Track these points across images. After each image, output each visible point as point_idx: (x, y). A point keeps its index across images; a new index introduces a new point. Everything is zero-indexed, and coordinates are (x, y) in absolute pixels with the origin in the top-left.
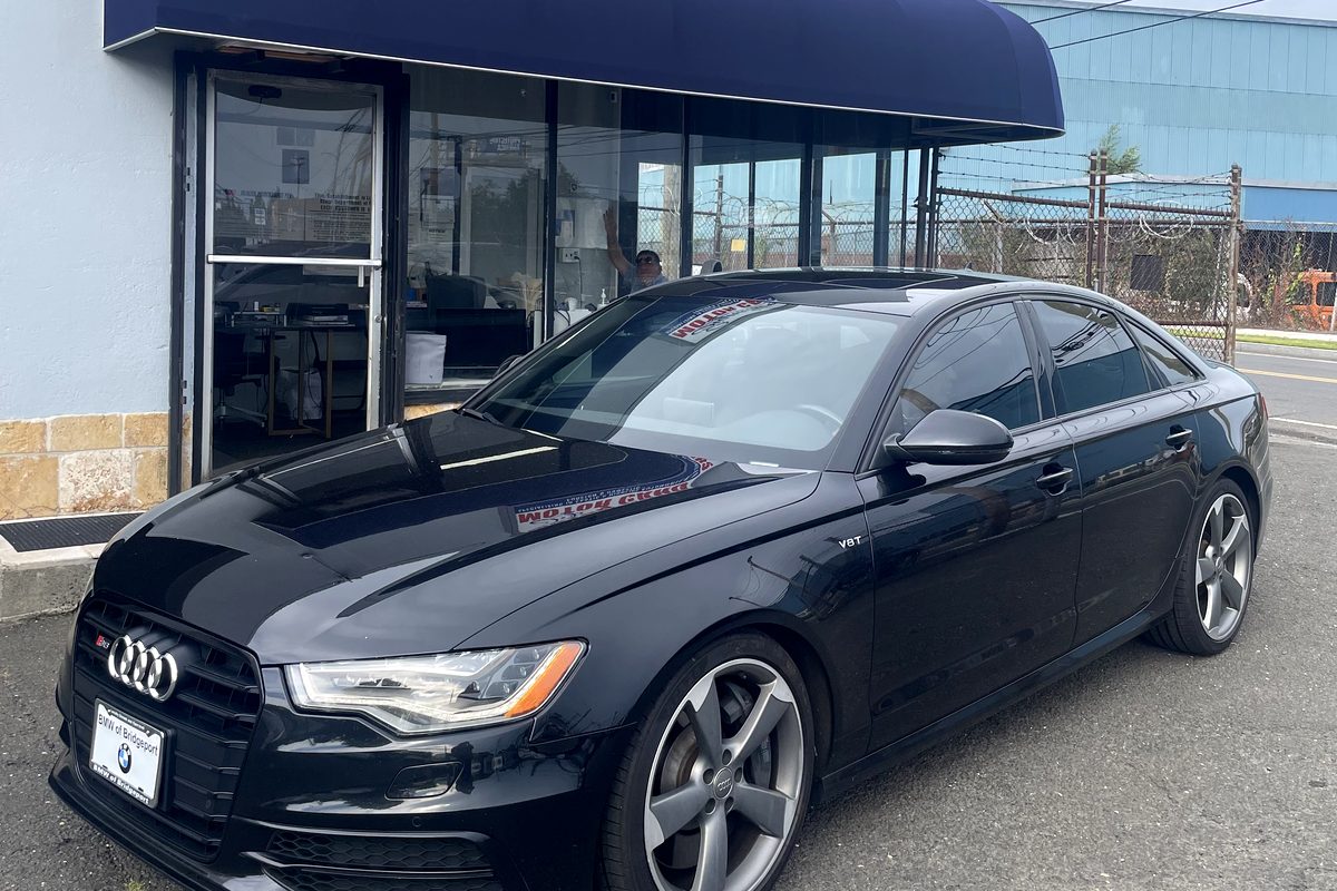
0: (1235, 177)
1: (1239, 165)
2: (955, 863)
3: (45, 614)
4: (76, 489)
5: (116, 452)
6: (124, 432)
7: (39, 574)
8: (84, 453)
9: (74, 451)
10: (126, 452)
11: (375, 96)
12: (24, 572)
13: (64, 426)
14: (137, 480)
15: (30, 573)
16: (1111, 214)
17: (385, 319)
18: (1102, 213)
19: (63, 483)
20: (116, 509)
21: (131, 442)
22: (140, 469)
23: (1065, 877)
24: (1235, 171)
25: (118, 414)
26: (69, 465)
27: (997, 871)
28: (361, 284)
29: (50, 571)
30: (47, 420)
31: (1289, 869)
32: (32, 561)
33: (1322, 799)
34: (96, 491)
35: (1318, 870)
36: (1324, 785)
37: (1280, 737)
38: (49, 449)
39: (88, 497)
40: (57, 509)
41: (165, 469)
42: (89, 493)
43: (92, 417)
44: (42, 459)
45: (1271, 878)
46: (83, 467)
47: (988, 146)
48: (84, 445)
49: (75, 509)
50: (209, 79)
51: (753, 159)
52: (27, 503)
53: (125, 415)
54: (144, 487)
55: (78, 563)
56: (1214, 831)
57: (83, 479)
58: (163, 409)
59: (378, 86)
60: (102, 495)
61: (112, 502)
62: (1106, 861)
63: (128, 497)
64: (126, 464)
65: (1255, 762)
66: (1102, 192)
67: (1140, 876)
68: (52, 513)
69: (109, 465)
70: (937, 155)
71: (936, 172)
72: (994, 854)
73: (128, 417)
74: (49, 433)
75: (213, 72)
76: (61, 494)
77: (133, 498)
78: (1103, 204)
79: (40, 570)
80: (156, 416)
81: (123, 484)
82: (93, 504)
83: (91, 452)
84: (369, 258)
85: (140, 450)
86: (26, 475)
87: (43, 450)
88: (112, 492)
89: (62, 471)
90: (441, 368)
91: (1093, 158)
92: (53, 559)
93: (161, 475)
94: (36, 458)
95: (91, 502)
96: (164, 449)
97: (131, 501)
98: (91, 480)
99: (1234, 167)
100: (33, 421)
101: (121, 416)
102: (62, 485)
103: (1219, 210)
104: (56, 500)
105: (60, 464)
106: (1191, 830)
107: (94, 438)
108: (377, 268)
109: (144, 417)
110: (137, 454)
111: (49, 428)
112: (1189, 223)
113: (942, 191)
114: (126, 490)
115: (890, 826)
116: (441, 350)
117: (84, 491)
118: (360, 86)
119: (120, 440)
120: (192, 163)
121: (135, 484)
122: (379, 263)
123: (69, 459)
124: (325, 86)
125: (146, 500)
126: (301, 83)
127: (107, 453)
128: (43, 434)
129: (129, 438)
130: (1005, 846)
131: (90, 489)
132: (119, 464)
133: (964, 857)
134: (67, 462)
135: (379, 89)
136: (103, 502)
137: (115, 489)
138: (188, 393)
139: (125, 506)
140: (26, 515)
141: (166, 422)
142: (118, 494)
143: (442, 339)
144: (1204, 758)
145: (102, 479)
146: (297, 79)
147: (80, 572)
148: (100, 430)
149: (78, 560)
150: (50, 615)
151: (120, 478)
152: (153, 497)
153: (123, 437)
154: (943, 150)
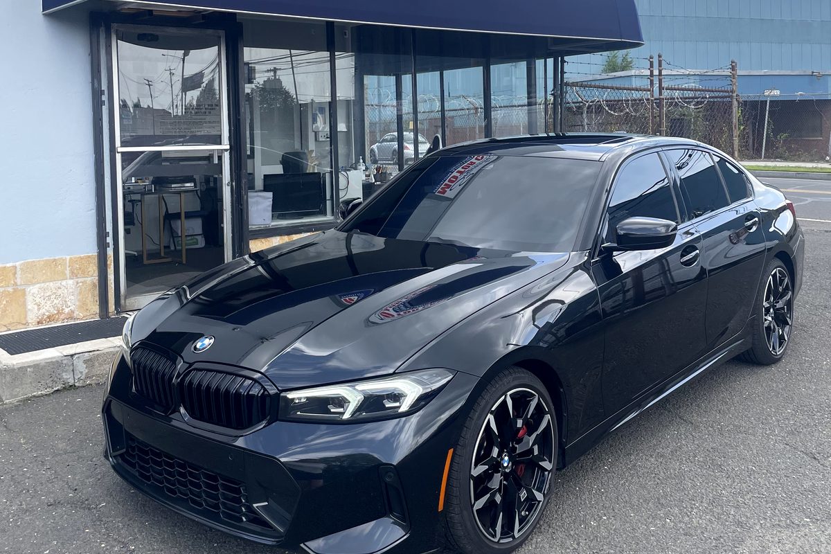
0: (733, 68)
1: (736, 61)
3: (34, 396)
4: (39, 309)
5: (64, 283)
6: (68, 269)
7: (29, 369)
8: (43, 284)
9: (35, 284)
10: (71, 282)
11: (220, 37)
12: (19, 369)
13: (29, 267)
14: (79, 300)
15: (23, 369)
16: (666, 94)
17: (234, 184)
18: (660, 93)
19: (30, 306)
20: (66, 320)
21: (74, 275)
22: (80, 293)
24: (734, 64)
25: (64, 257)
26: (33, 293)
28: (216, 161)
29: (36, 367)
30: (18, 264)
32: (24, 361)
34: (52, 310)
38: (19, 283)
39: (47, 314)
40: (27, 324)
41: (97, 292)
42: (48, 311)
43: (46, 260)
44: (15, 290)
46: (42, 294)
47: (592, 55)
48: (42, 279)
49: (38, 323)
50: (112, 30)
51: (441, 69)
52: (6, 321)
53: (68, 257)
54: (83, 306)
55: (54, 360)
57: (43, 302)
58: (93, 251)
59: (220, 31)
60: (56, 312)
61: (62, 317)
63: (73, 312)
64: (71, 290)
66: (660, 81)
68: (23, 326)
69: (60, 292)
70: (563, 62)
71: (563, 72)
73: (71, 258)
74: (19, 272)
75: (114, 26)
76: (29, 313)
77: (76, 313)
78: (661, 88)
79: (29, 367)
80: (89, 257)
81: (69, 304)
83: (48, 284)
84: (221, 144)
85: (80, 280)
86: (4, 302)
87: (15, 284)
88: (63, 309)
89: (29, 298)
90: (270, 213)
91: (651, 60)
92: (38, 358)
93: (94, 296)
94: (10, 289)
95: (49, 317)
96: (95, 279)
97: (75, 315)
98: (49, 302)
99: (732, 62)
100: (8, 265)
101: (66, 259)
102: (29, 307)
103: (723, 89)
104: (26, 318)
105: (27, 293)
107: (49, 274)
108: (226, 150)
109: (81, 258)
110: (77, 283)
111: (18, 269)
112: (706, 98)
113: (567, 84)
114: (72, 308)
116: (269, 202)
117: (44, 310)
118: (210, 31)
119: (66, 274)
120: (104, 87)
121: (77, 303)
122: (228, 147)
123: (34, 289)
124: (187, 32)
125: (85, 313)
126: (172, 31)
127: (58, 284)
128: (15, 273)
129: (72, 273)
131: (48, 308)
132: (66, 291)
134: (32, 292)
135: (222, 33)
136: (57, 317)
137: (64, 307)
138: (110, 240)
139: (72, 318)
140: (6, 329)
141: (96, 261)
142: (67, 310)
143: (270, 195)
145: (56, 301)
146: (170, 28)
147: (56, 365)
148: (53, 269)
149: (54, 358)
150: (38, 397)
151: (67, 300)
152: (89, 312)
153: (68, 272)
154: (566, 58)
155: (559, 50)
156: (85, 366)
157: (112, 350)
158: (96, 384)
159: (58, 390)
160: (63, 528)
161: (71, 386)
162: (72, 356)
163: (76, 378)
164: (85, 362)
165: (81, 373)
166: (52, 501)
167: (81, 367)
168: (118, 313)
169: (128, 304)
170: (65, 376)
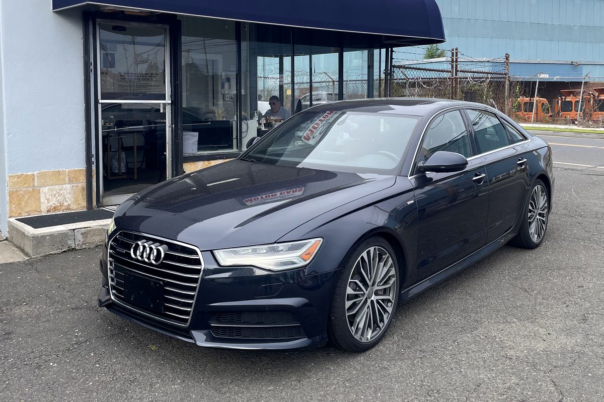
0: (507, 58)
1: (509, 54)
2: (460, 320)
3: (50, 254)
4: (48, 203)
5: (64, 186)
6: (67, 177)
7: (47, 237)
8: (51, 187)
9: (46, 186)
10: (68, 186)
11: (166, 29)
12: (41, 237)
13: (42, 176)
14: (74, 198)
15: (43, 237)
16: (460, 75)
17: (173, 126)
18: (456, 75)
19: (43, 200)
20: (65, 210)
21: (70, 181)
22: (74, 193)
23: (501, 321)
24: (507, 56)
25: (64, 170)
26: (45, 192)
27: (477, 321)
28: (162, 111)
29: (52, 236)
30: (35, 173)
31: (579, 314)
32: (44, 232)
33: (584, 291)
34: (56, 203)
35: (589, 314)
36: (583, 287)
37: (562, 272)
38: (36, 185)
39: (53, 206)
40: (40, 211)
41: (85, 193)
42: (54, 204)
43: (54, 171)
44: (33, 190)
45: (574, 318)
46: (50, 193)
47: (411, 47)
48: (51, 183)
49: (48, 211)
50: (97, 23)
51: (310, 54)
52: (27, 209)
53: (67, 170)
54: (76, 200)
55: (63, 232)
56: (548, 304)
57: (51, 198)
58: (83, 166)
60: (59, 205)
61: (63, 208)
62: (514, 315)
63: (70, 205)
64: (69, 191)
65: (556, 281)
66: (456, 66)
67: (528, 320)
68: (38, 213)
69: (61, 192)
71: (392, 59)
72: (473, 315)
73: (69, 171)
74: (36, 179)
75: (98, 20)
76: (42, 205)
77: (72, 206)
78: (457, 71)
79: (47, 236)
80: (80, 170)
81: (67, 200)
82: (55, 208)
83: (54, 186)
84: (165, 100)
85: (74, 185)
86: (27, 197)
87: (34, 186)
88: (63, 203)
89: (42, 195)
90: (197, 146)
91: (452, 51)
92: (53, 230)
93: (83, 195)
94: (31, 189)
95: (54, 208)
96: (84, 184)
97: (71, 207)
98: (54, 198)
99: (507, 54)
100: (29, 174)
102: (42, 201)
103: (499, 72)
104: (40, 207)
105: (41, 192)
106: (540, 304)
107: (55, 180)
108: (169, 104)
109: (75, 171)
110: (73, 187)
111: (36, 176)
112: (488, 78)
113: (394, 66)
114: (69, 202)
115: (432, 309)
116: (196, 139)
117: (51, 203)
118: (160, 25)
119: (66, 180)
120: (92, 60)
121: (73, 200)
122: (170, 102)
124: (145, 25)
125: (77, 206)
126: (135, 24)
127: (61, 187)
128: (34, 179)
129: (70, 180)
130: (477, 313)
131: (54, 202)
132: (65, 191)
133: (462, 317)
134: (44, 191)
135: (167, 27)
136: (59, 208)
138: (94, 159)
139: (69, 209)
140: (27, 214)
141: (85, 173)
142: (66, 204)
143: (197, 134)
144: (537, 281)
145: (59, 198)
146: (134, 23)
147: (64, 235)
148: (57, 177)
149: (63, 231)
150: (53, 255)
151: (66, 197)
152: (80, 205)
153: (67, 179)
154: (394, 49)
155: (389, 44)
156: (82, 237)
157: (99, 227)
158: (89, 248)
159: (65, 251)
160: (83, 319)
161: (73, 249)
162: (74, 230)
163: (76, 244)
164: (82, 234)
165: (80, 241)
166: (74, 307)
167: (79, 237)
168: (98, 207)
169: (104, 202)
170: (69, 242)
